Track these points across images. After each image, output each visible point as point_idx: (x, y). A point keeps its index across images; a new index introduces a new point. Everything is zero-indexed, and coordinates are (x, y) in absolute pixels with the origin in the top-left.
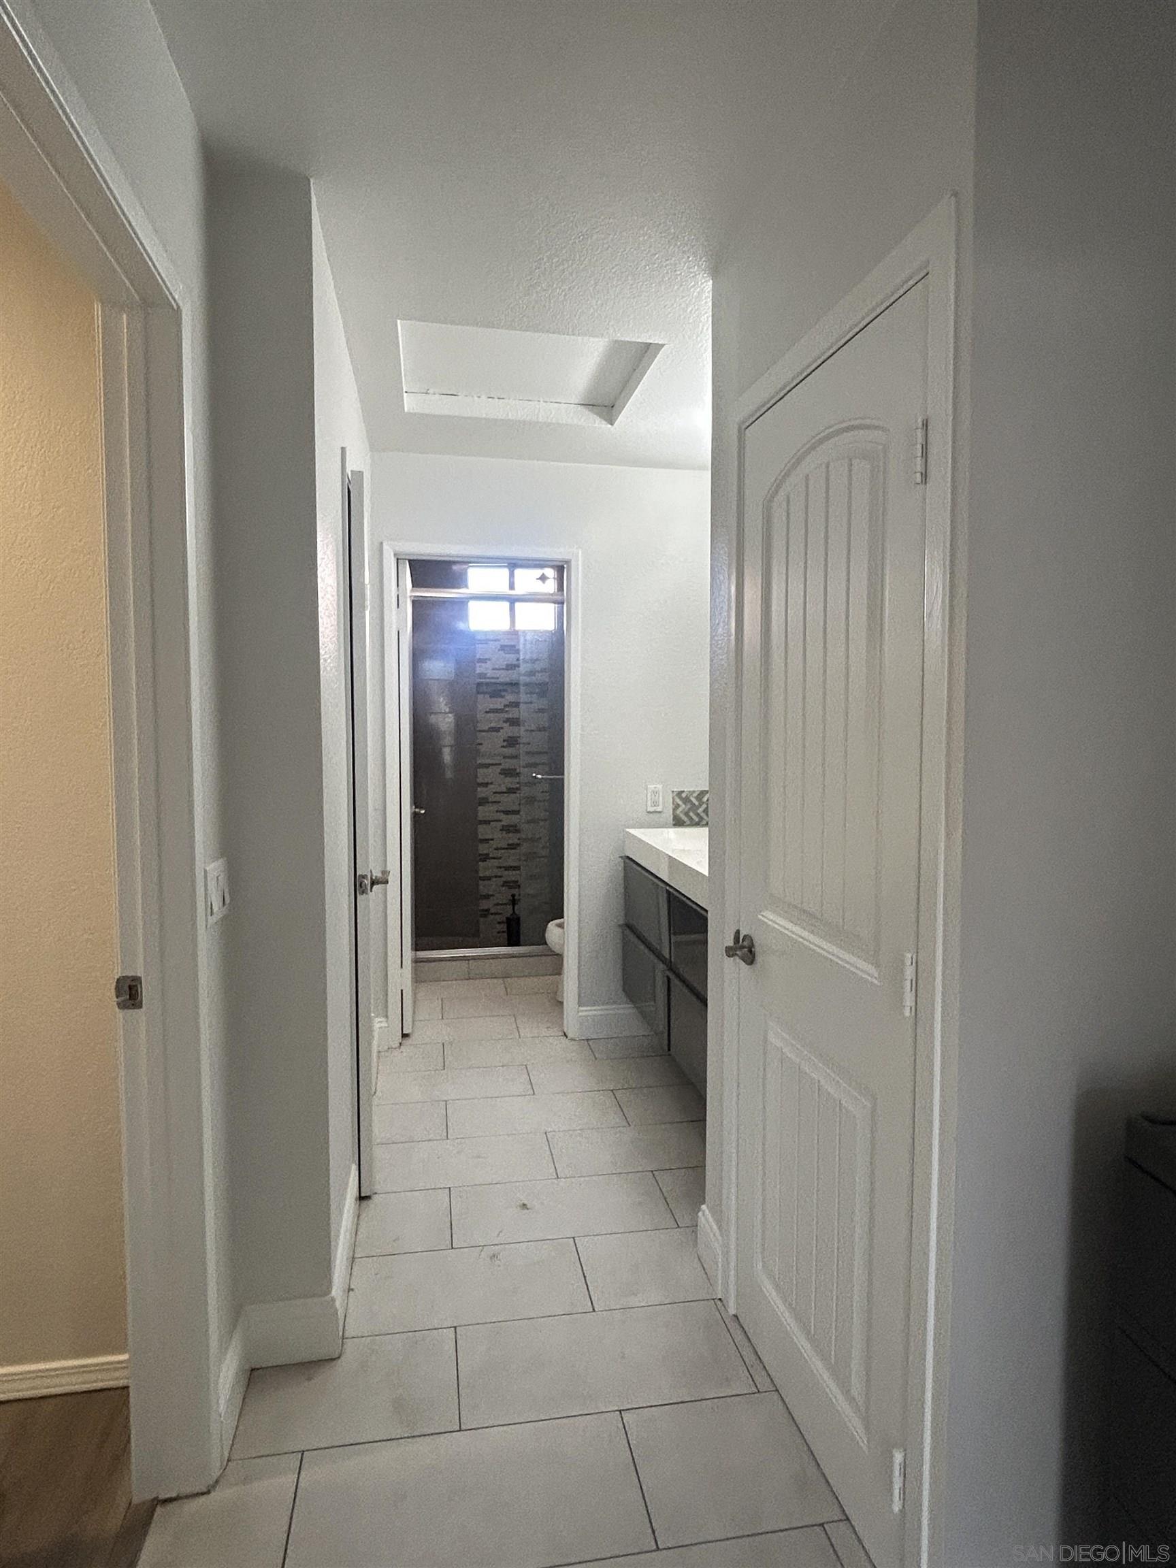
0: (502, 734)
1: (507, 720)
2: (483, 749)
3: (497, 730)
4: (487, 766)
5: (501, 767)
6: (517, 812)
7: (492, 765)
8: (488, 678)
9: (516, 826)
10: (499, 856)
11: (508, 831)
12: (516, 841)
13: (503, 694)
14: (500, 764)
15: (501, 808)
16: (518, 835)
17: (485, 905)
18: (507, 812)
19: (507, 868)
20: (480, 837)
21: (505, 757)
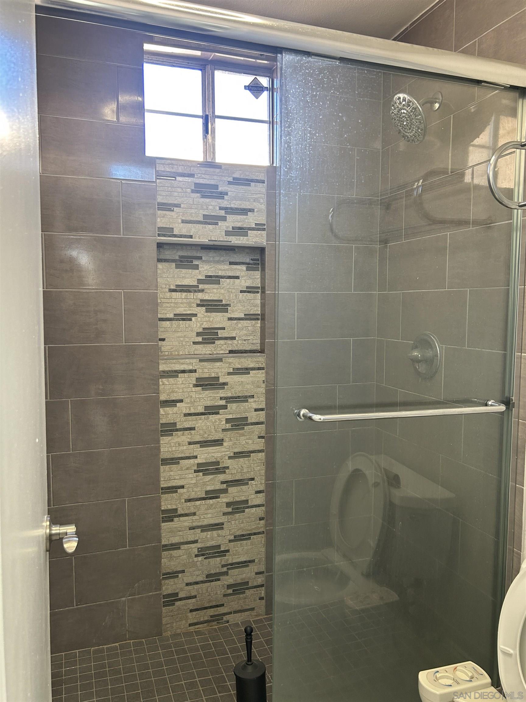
0: (197, 325)
1: (202, 304)
2: (165, 347)
3: (186, 318)
4: (174, 374)
5: (197, 375)
6: (218, 442)
7: (184, 372)
8: (175, 236)
9: (218, 463)
10: (192, 510)
11: (206, 472)
12: (218, 486)
13: (196, 262)
14: (195, 371)
15: (198, 438)
16: (222, 477)
17: (169, 587)
18: (204, 444)
19: (205, 528)
20: (163, 485)
21: (201, 361)
